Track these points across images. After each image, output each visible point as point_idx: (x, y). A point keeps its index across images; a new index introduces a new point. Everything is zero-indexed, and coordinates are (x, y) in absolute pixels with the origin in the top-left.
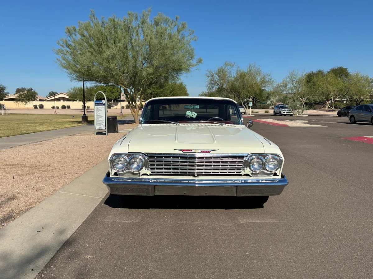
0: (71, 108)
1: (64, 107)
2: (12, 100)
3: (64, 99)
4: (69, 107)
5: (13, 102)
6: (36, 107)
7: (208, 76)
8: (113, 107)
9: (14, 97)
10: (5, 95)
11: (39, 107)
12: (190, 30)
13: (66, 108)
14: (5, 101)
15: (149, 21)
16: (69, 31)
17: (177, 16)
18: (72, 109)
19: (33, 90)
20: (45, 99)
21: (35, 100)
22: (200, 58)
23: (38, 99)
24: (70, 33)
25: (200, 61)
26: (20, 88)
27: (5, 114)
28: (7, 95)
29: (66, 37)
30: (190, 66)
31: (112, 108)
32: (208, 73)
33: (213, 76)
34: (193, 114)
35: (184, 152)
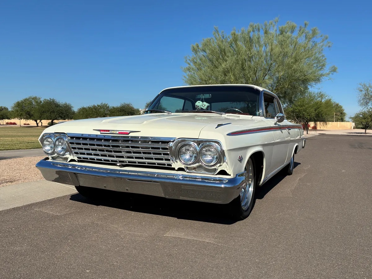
7: (361, 91)
12: (321, 36)
15: (273, 31)
16: (194, 49)
17: (306, 22)
22: (334, 66)
24: (195, 51)
25: (334, 70)
29: (192, 55)
30: (322, 75)
32: (361, 86)
33: (367, 90)
34: (203, 104)
35: (101, 133)
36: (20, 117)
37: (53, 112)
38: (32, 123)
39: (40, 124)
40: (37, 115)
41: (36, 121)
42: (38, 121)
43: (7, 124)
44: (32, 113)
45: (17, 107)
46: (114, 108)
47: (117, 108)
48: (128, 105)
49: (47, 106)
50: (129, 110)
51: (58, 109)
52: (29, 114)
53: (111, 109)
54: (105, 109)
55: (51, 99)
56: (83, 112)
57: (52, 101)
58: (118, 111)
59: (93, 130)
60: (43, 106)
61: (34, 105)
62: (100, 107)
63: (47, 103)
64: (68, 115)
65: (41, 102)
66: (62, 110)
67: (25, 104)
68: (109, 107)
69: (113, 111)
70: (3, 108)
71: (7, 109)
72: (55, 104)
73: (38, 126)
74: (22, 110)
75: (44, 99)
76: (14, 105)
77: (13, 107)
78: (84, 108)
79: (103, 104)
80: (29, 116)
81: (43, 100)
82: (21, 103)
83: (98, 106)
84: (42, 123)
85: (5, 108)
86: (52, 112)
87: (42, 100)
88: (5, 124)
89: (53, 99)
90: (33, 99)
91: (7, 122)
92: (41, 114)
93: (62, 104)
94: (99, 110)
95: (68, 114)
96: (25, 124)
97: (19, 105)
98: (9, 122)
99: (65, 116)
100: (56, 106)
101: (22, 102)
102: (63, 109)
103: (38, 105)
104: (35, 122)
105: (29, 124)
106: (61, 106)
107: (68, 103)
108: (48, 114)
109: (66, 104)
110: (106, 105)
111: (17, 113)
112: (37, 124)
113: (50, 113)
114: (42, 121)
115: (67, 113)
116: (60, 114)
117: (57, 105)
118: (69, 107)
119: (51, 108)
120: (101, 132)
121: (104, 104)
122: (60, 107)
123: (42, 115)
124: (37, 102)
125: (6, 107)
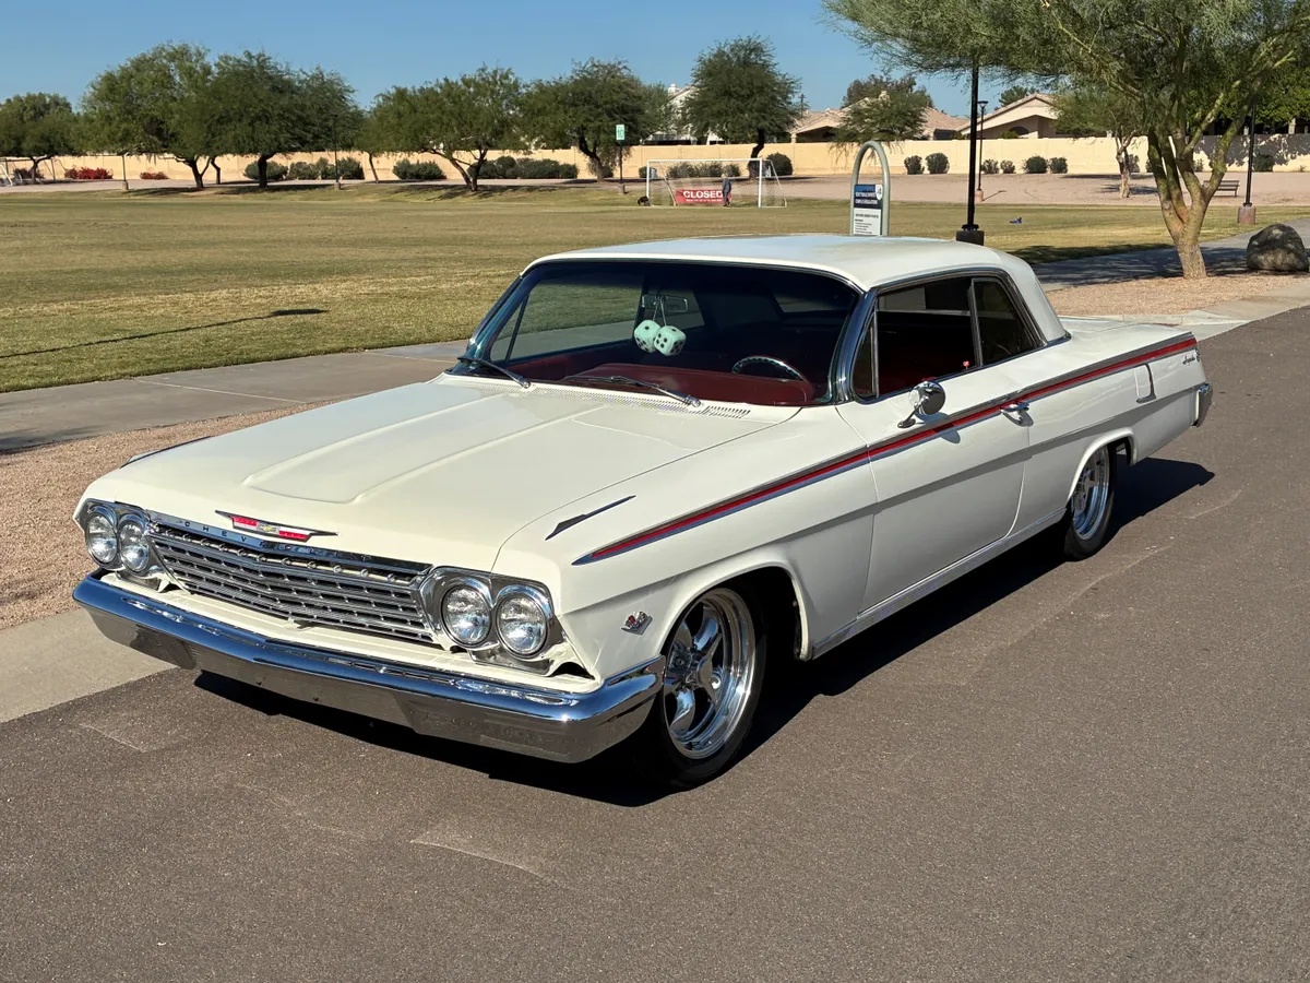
0: (1071, 171)
1: (1036, 166)
2: (824, 135)
3: (1042, 126)
4: (1060, 166)
5: (823, 146)
6: (913, 166)
8: (1282, 161)
9: (834, 124)
10: (793, 114)
11: (926, 167)
13: (1048, 170)
14: (798, 141)
18: (1073, 177)
19: (915, 88)
20: (957, 129)
21: (915, 132)
23: (928, 131)
26: (864, 79)
27: (771, 201)
28: (800, 117)
31: (1276, 167)
34: (660, 336)
35: (235, 527)
36: (123, 144)
37: (264, 117)
38: (175, 170)
39: (210, 177)
40: (191, 133)
41: (193, 164)
42: (201, 163)
43: (73, 175)
44: (172, 124)
45: (108, 99)
46: (540, 86)
47: (560, 87)
48: (609, 73)
49: (237, 89)
50: (615, 98)
51: (285, 101)
52: (159, 133)
53: (529, 95)
54: (502, 99)
55: (249, 55)
56: (400, 115)
57: (255, 63)
58: (563, 102)
59: (217, 512)
60: (216, 92)
61: (181, 86)
62: (477, 85)
63: (237, 74)
64: (330, 130)
65: (207, 71)
66: (303, 108)
67: (140, 83)
68: (516, 86)
69: (540, 105)
70: (48, 100)
71: (67, 105)
72: (270, 78)
73: (200, 187)
74: (130, 112)
75: (221, 58)
76: (92, 90)
77: (89, 102)
78: (401, 94)
79: (490, 70)
80: (159, 138)
81: (217, 60)
82: (122, 77)
83: (467, 83)
84: (218, 169)
85: (57, 104)
86: (259, 118)
87: (211, 60)
88: (61, 177)
89: (260, 55)
90: (172, 58)
91: (70, 168)
92: (209, 127)
93: (303, 77)
94: (470, 105)
95: (331, 123)
96: (146, 176)
97: (112, 88)
98: (78, 169)
99: (316, 137)
100: (274, 88)
101: (127, 75)
102: (308, 104)
103: (196, 87)
104: (190, 169)
105: (166, 173)
106: (299, 88)
107: (328, 71)
108: (241, 130)
109: (319, 77)
110: (506, 77)
111: (107, 129)
112: (198, 177)
113: (251, 124)
114: (218, 161)
115: (326, 120)
116: (294, 126)
117: (281, 86)
118: (332, 91)
119: (256, 101)
120: (237, 524)
121: (495, 72)
122: (293, 92)
123: (214, 136)
124: (189, 73)
125: (61, 96)
